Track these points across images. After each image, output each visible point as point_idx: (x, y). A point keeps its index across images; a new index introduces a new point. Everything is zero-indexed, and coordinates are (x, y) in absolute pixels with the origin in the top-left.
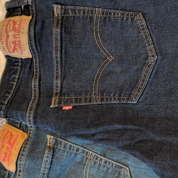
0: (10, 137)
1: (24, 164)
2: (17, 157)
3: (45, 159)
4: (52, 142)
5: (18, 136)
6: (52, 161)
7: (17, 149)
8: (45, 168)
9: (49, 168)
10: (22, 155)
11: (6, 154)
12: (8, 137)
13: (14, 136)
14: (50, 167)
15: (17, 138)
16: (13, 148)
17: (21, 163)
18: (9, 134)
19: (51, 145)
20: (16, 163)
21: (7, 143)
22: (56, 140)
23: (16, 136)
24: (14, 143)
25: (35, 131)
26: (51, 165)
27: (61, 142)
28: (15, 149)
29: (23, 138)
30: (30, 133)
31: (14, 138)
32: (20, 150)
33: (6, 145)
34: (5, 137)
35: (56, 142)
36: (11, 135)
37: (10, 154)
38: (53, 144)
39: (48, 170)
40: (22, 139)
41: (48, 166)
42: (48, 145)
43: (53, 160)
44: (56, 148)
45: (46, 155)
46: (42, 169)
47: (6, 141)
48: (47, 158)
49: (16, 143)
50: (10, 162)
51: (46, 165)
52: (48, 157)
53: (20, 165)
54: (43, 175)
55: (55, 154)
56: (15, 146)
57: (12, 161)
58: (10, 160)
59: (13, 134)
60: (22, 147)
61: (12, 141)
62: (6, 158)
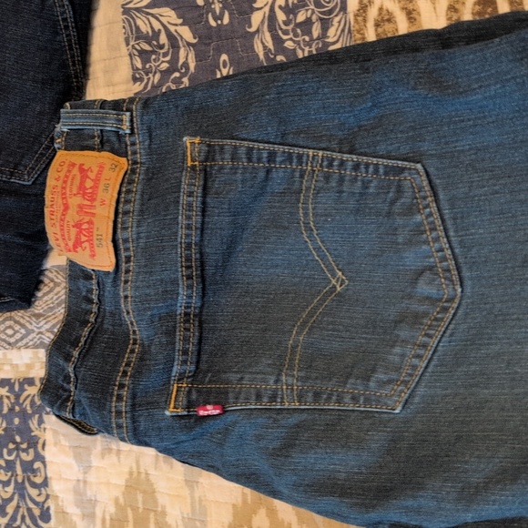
0: (82, 177)
1: (134, 236)
2: (111, 224)
3: (184, 199)
4: (199, 152)
5: (101, 167)
6: (204, 203)
7: (107, 202)
8: (189, 227)
9: (199, 226)
10: (126, 213)
11: (78, 225)
12: (73, 179)
13: (92, 171)
14: (203, 223)
15: (100, 173)
16: (97, 203)
17: (128, 234)
18: (75, 171)
19: (197, 163)
20: (114, 241)
21: (75, 195)
22: (209, 146)
23: (95, 170)
24: (95, 187)
25: (147, 143)
26: (203, 216)
27: (222, 147)
28: (103, 203)
29: (117, 169)
30: (134, 153)
31: (92, 175)
32: (118, 202)
33: (75, 201)
34: (65, 182)
35: (209, 152)
36: (82, 170)
37: (90, 223)
38: (202, 158)
39: (199, 232)
40: (115, 173)
41: (196, 220)
42: (189, 165)
43: (208, 200)
44: (211, 166)
45: (184, 187)
46: (182, 232)
47: (71, 191)
48: (189, 196)
49: (101, 187)
50: (96, 242)
51: (189, 218)
52: (190, 194)
53: (126, 241)
54: (188, 250)
55: (210, 184)
56: (101, 194)
57: (99, 237)
58: (95, 237)
59: (85, 167)
60: (119, 193)
61: (89, 184)
62: (82, 236)
